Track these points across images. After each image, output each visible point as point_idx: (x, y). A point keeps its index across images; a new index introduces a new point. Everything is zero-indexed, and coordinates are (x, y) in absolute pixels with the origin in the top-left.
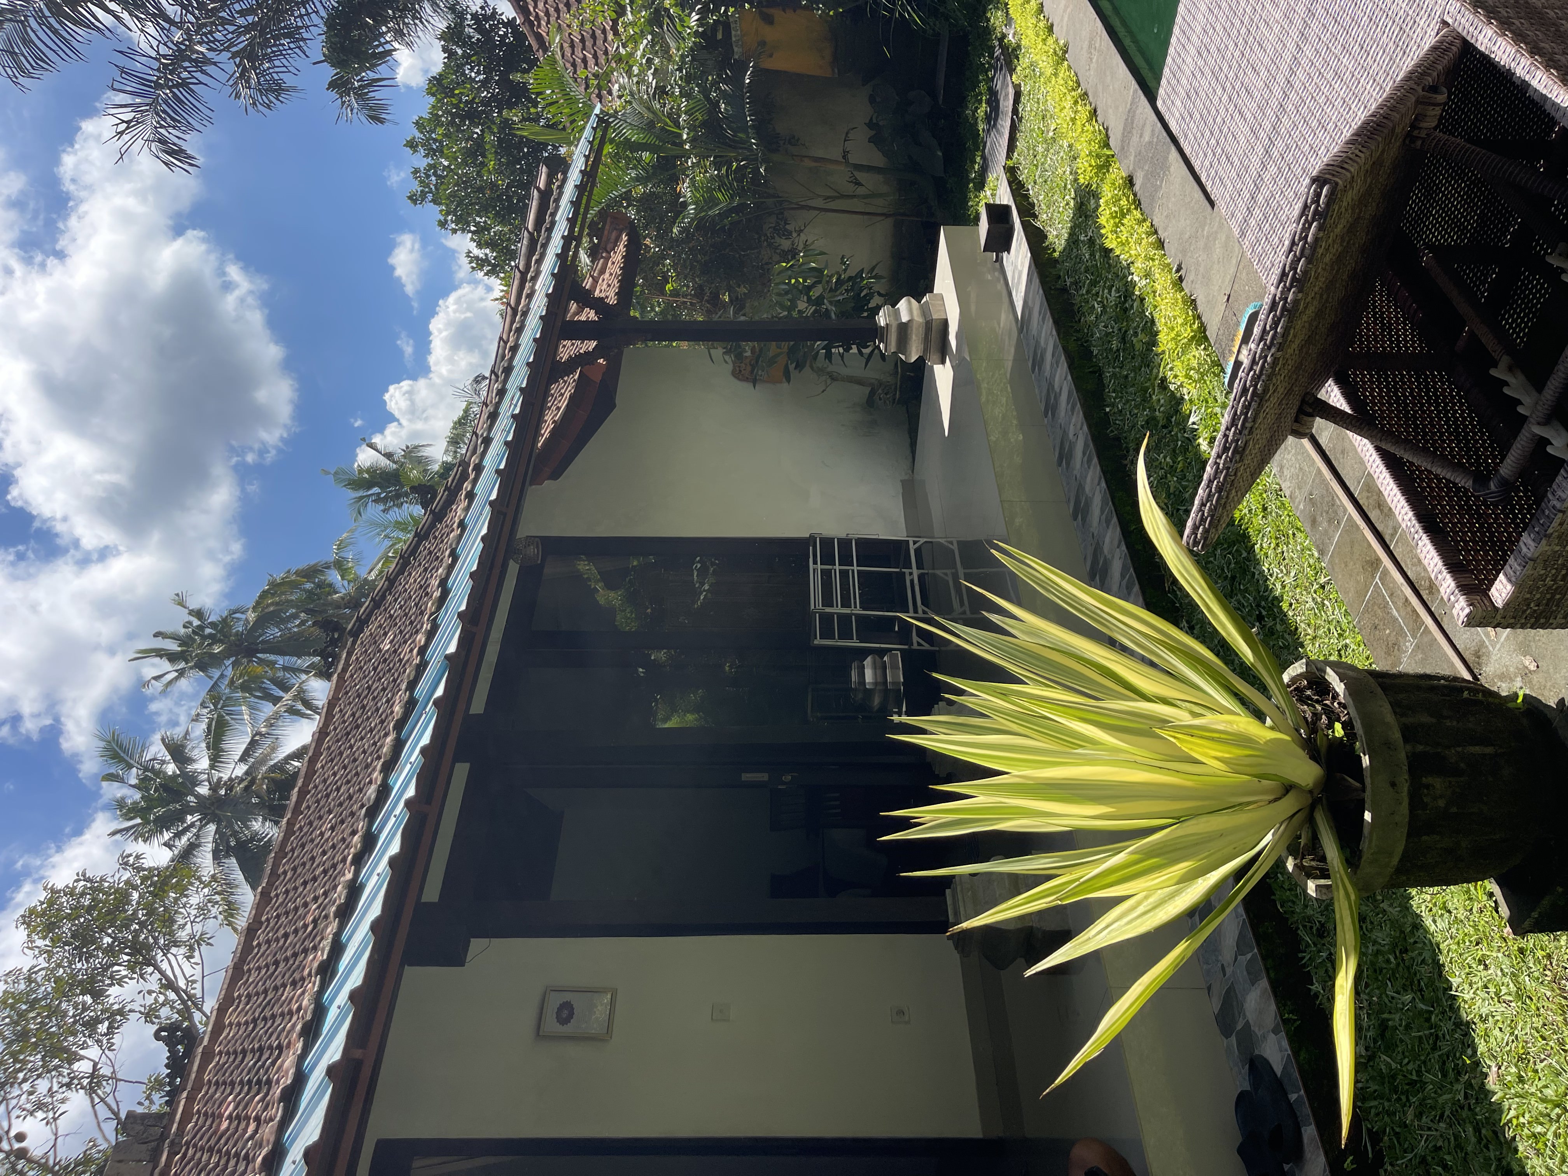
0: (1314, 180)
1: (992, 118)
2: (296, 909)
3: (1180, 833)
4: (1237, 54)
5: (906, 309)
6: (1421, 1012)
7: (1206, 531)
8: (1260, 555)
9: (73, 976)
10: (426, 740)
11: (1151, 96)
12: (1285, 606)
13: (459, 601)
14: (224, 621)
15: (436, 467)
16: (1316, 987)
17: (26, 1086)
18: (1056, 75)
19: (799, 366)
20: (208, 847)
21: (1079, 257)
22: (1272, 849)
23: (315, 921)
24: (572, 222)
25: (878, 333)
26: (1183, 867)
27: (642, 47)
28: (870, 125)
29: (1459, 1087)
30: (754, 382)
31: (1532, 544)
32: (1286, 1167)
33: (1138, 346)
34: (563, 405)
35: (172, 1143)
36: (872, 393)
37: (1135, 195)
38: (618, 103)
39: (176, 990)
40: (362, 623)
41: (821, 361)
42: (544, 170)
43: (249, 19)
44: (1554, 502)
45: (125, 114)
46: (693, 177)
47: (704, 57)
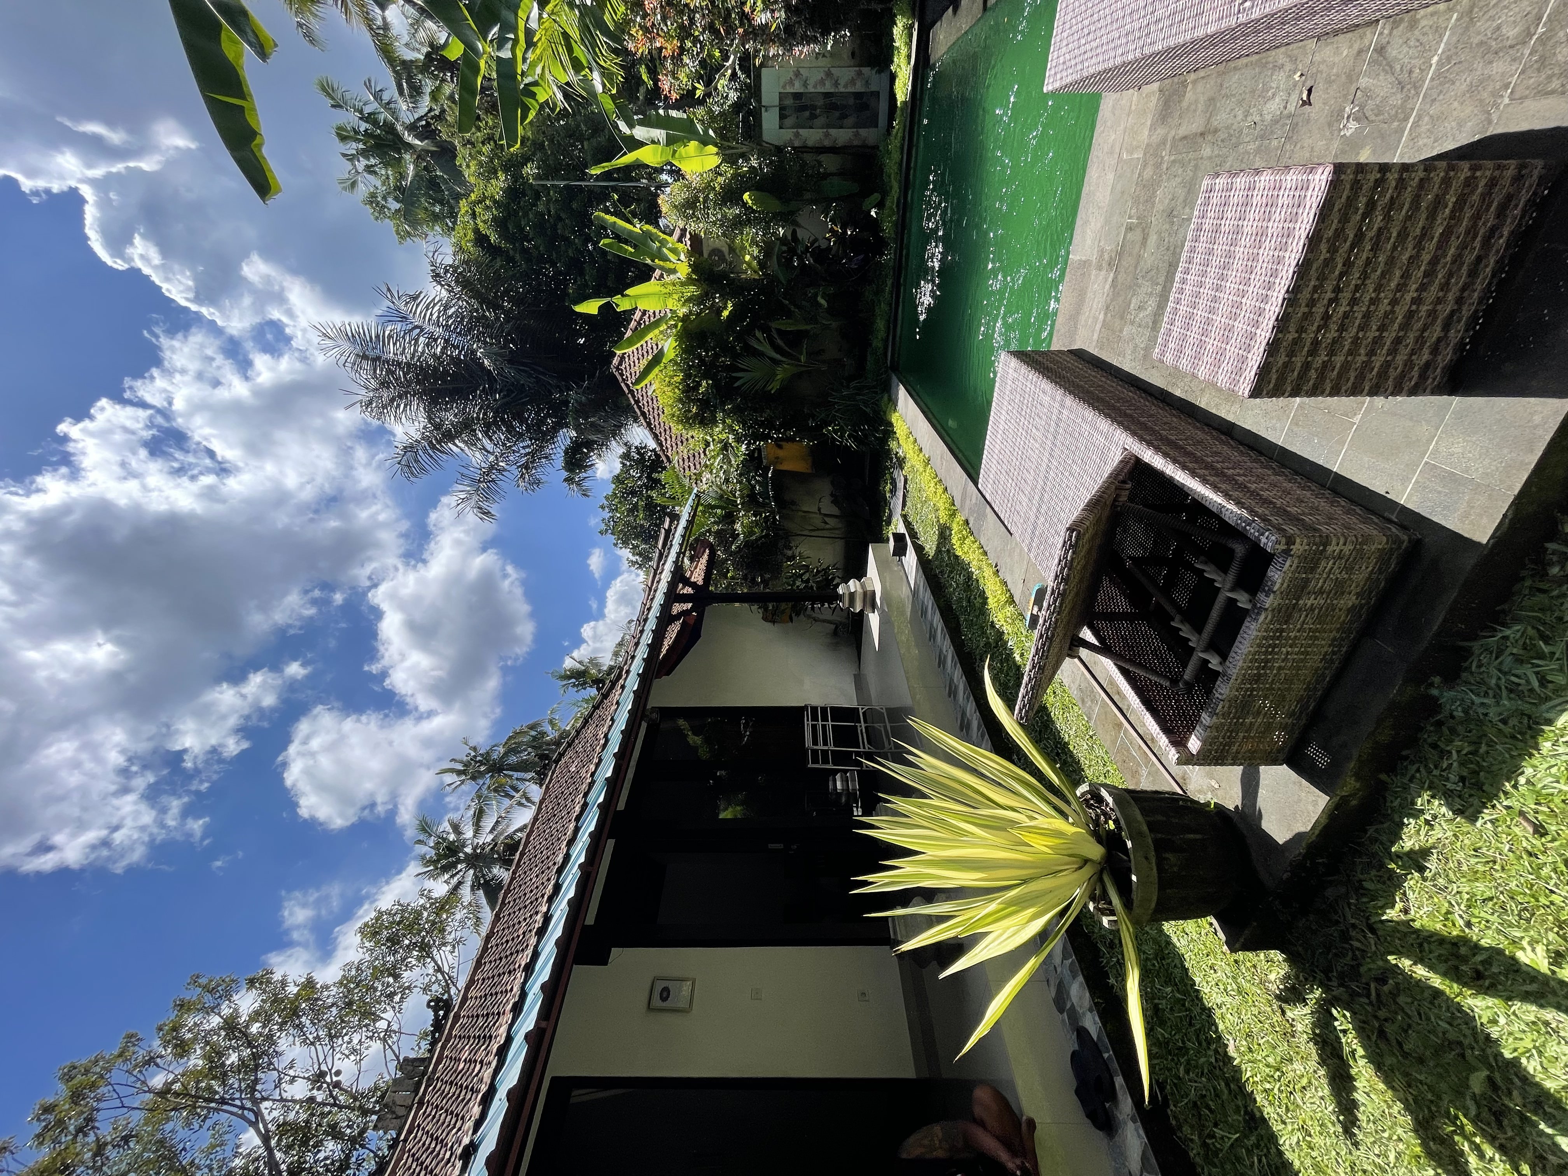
0: (1068, 529)
1: (894, 491)
2: (514, 925)
3: (1026, 890)
4: (1017, 463)
5: (853, 585)
6: (1179, 1000)
7: (1027, 712)
8: (1055, 719)
9: (384, 965)
10: (592, 828)
11: (976, 483)
12: (1071, 748)
13: (614, 746)
14: (487, 753)
15: (605, 668)
16: (1112, 981)
17: (346, 1038)
18: (925, 471)
19: (798, 614)
20: (468, 884)
21: (942, 559)
22: (1081, 898)
23: (524, 933)
24: (681, 545)
25: (840, 597)
26: (1031, 911)
27: (718, 461)
28: (832, 495)
29: (1211, 1053)
30: (774, 622)
31: (1208, 719)
32: (1107, 1105)
33: (977, 605)
34: (674, 636)
35: (429, 1078)
36: (836, 628)
37: (970, 529)
38: (705, 487)
39: (442, 973)
40: (561, 755)
41: (809, 612)
42: (668, 520)
43: (527, 450)
44: (1217, 695)
45: (463, 495)
46: (742, 521)
47: (749, 465)
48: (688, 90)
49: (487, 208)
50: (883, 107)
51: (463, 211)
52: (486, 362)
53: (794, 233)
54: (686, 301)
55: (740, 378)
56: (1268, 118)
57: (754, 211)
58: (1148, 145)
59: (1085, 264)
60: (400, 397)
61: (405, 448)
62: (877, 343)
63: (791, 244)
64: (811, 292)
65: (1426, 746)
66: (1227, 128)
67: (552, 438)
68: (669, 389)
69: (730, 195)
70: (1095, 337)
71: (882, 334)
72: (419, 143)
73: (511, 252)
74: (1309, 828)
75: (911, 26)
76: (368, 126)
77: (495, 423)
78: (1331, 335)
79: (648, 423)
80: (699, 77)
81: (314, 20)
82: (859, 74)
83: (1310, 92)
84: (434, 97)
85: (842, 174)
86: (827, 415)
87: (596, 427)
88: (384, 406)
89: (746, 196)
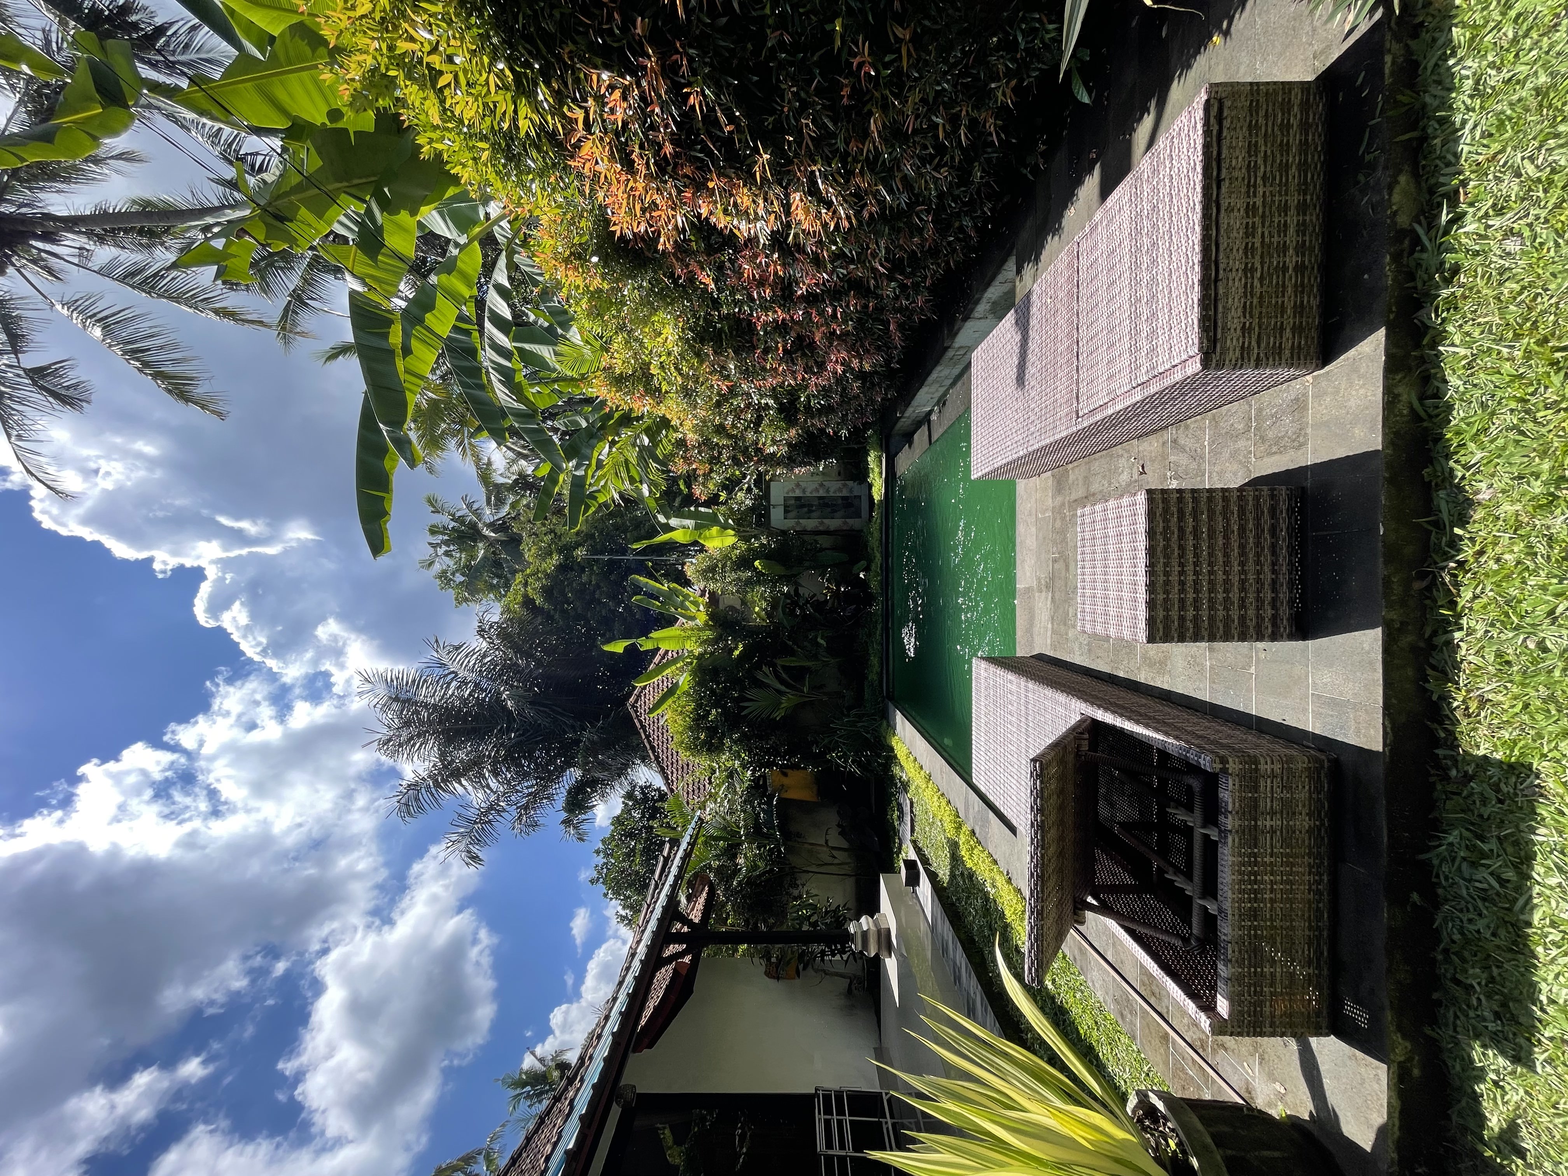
1: (901, 818)
5: (865, 922)
11: (975, 789)
18: (927, 787)
19: (804, 965)
21: (958, 883)
24: (678, 876)
25: (849, 937)
27: (722, 789)
28: (839, 826)
30: (778, 979)
31: (1225, 970)
34: (660, 995)
36: (851, 984)
37: (977, 839)
42: (667, 846)
43: (530, 790)
44: (1223, 937)
45: (454, 837)
46: (745, 855)
47: (753, 792)
48: (714, 494)
49: (539, 579)
50: (864, 505)
51: (517, 581)
52: (509, 704)
53: (796, 591)
54: (701, 643)
55: (747, 707)
56: (1124, 484)
57: (763, 574)
58: (1053, 508)
59: (1028, 590)
60: (419, 736)
61: (409, 786)
62: (873, 676)
63: (793, 600)
64: (812, 634)
65: (1448, 982)
66: (1101, 492)
67: (558, 778)
68: (681, 717)
69: (744, 562)
70: (1049, 641)
71: (876, 668)
72: (494, 535)
73: (552, 612)
74: (1385, 1117)
75: (880, 457)
76: (455, 524)
77: (505, 761)
78: (1191, 596)
79: (657, 758)
80: (724, 487)
81: (438, 459)
82: (845, 485)
83: (1143, 467)
84: (513, 506)
85: (834, 548)
86: (830, 742)
87: (603, 766)
88: (400, 745)
89: (757, 563)
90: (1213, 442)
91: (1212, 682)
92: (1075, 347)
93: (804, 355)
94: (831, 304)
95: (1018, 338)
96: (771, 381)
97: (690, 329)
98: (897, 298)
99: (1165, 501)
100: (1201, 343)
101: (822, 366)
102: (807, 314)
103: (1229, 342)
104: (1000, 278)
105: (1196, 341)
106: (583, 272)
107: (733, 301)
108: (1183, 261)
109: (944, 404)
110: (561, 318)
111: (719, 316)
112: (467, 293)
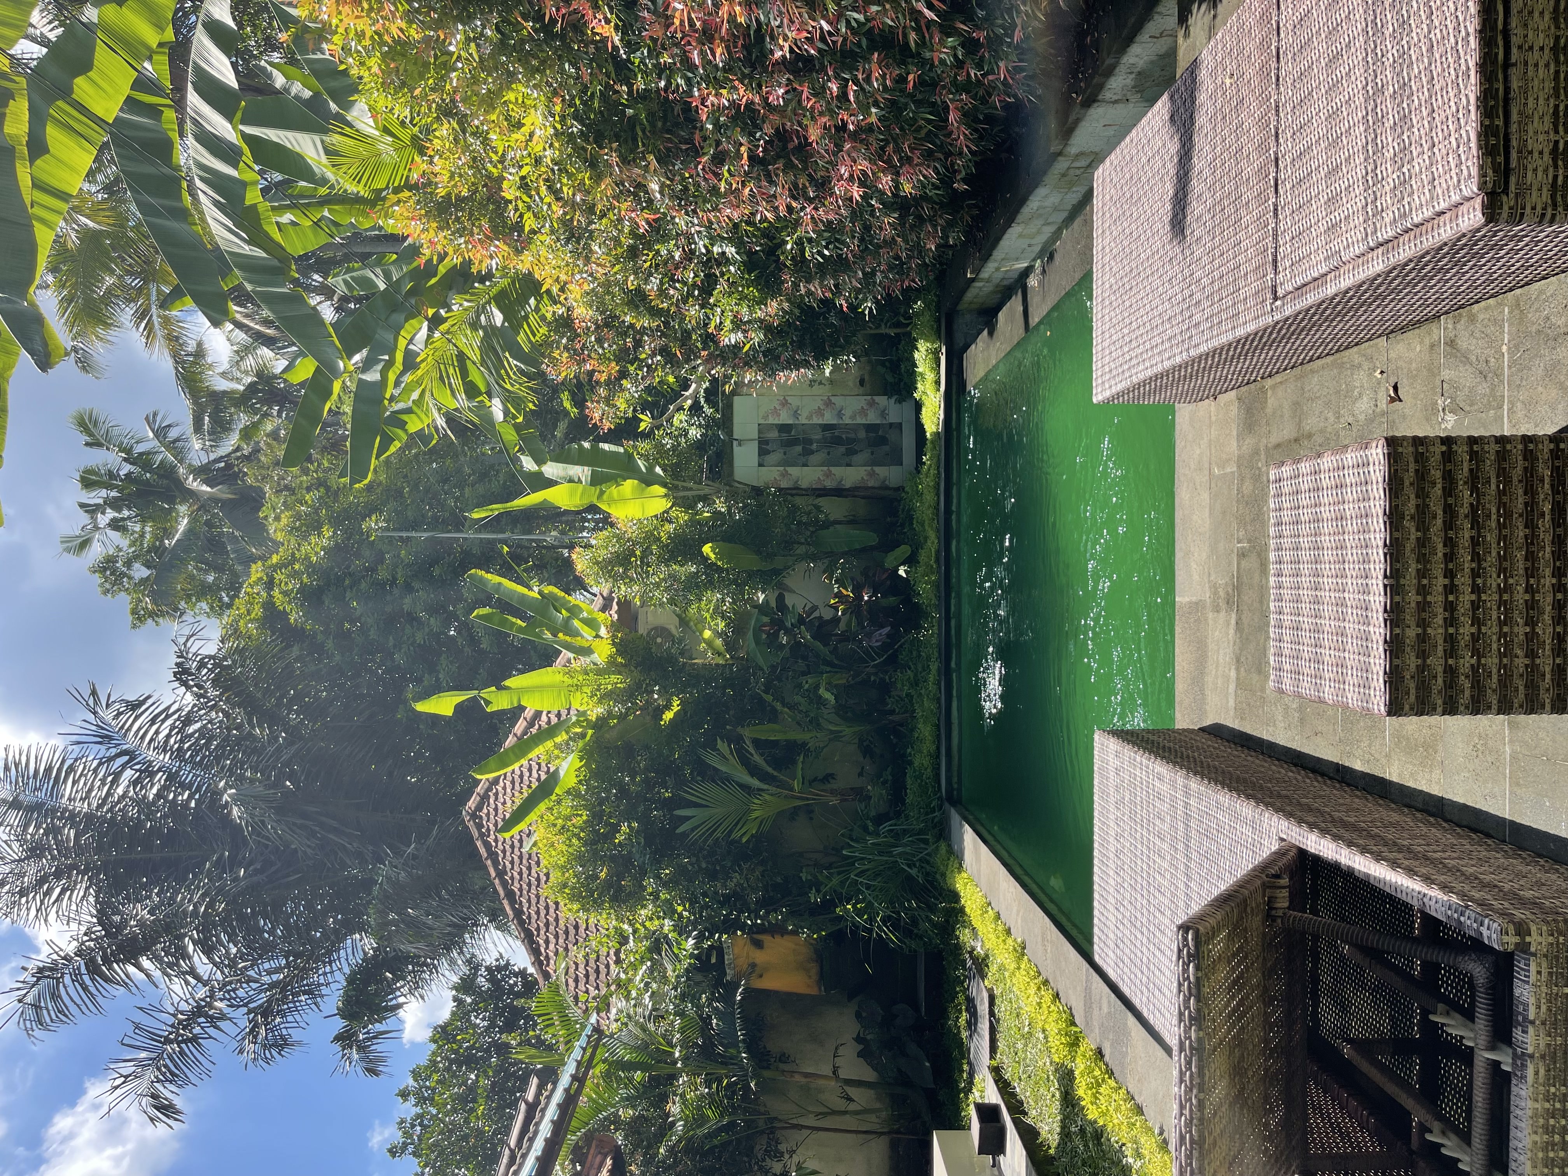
0: (1179, 928)
1: (972, 1024)
4: (1145, 902)
11: (1090, 958)
18: (1019, 968)
21: (1074, 1149)
27: (641, 972)
28: (858, 1039)
37: (1107, 1065)
42: (534, 1081)
43: (275, 977)
45: (128, 1068)
46: (683, 1096)
47: (699, 977)
48: (627, 419)
49: (295, 574)
50: (908, 442)
51: (254, 578)
52: (236, 812)
53: (780, 599)
54: (602, 697)
55: (688, 818)
56: (1362, 417)
57: (719, 570)
58: (1239, 457)
59: (1197, 606)
60: (58, 875)
61: (41, 970)
62: (922, 760)
63: (776, 614)
64: (808, 682)
66: (1322, 431)
67: (329, 953)
68: (562, 838)
69: (683, 547)
70: (1232, 703)
71: (928, 746)
72: (209, 489)
73: (320, 637)
75: (936, 353)
76: (132, 468)
77: (225, 922)
78: (1466, 630)
79: (518, 913)
80: (645, 406)
81: (99, 345)
82: (872, 404)
83: (1396, 388)
84: (247, 434)
85: (852, 522)
86: (842, 883)
87: (416, 929)
88: (23, 893)
89: (707, 549)
90: (1517, 347)
91: (1515, 783)
92: (1272, 169)
93: (789, 166)
94: (837, 77)
95: (1173, 147)
96: (730, 213)
97: (576, 117)
98: (959, 64)
99: (1420, 458)
100: (1483, 175)
101: (823, 185)
102: (792, 91)
103: (1530, 174)
104: (1151, 28)
105: (1474, 171)
106: (371, 9)
107: (657, 66)
108: (1451, 27)
109: (1051, 257)
110: (334, 84)
111: (630, 92)
112: (152, 38)
